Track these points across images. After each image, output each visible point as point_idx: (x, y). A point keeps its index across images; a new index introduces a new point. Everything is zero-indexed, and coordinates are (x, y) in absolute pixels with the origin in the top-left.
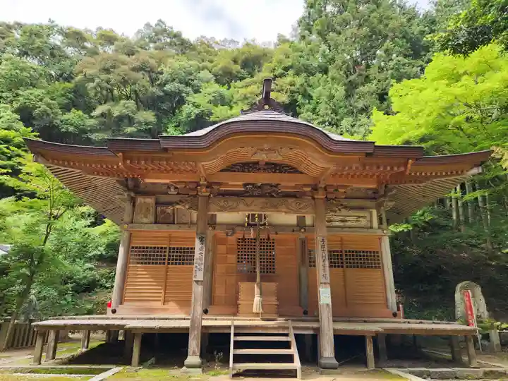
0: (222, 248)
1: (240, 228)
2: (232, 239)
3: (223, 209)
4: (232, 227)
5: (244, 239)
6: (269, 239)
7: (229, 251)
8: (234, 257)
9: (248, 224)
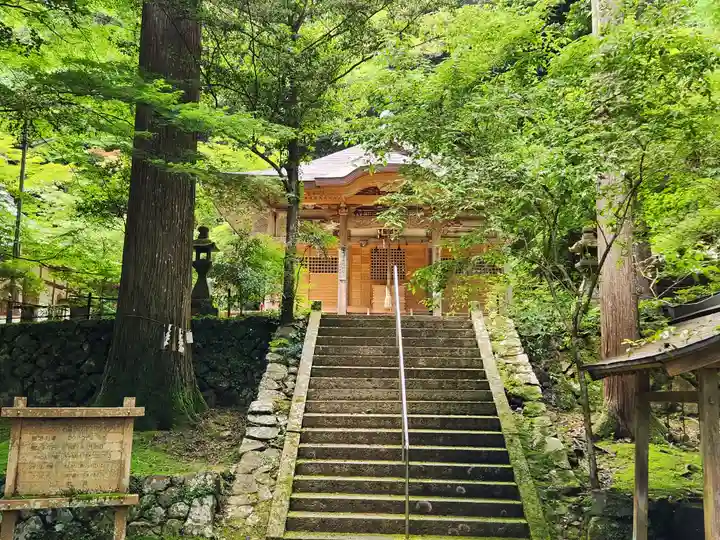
0: (357, 258)
1: (373, 240)
2: (367, 250)
3: (358, 226)
4: (366, 239)
5: (376, 249)
6: (399, 249)
7: (363, 261)
8: (368, 265)
9: (380, 236)
